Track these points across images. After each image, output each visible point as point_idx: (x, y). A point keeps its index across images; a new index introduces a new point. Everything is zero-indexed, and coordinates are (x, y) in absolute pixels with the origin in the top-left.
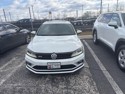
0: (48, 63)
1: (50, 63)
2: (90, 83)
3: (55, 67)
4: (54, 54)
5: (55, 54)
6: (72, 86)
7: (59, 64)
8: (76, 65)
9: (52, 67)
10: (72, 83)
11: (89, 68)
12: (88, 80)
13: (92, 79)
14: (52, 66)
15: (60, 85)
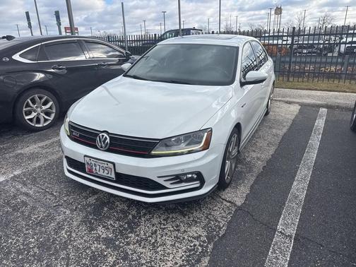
0: (85, 156)
1: (89, 158)
2: (188, 256)
3: (101, 173)
4: (103, 136)
5: (105, 135)
6: (128, 244)
7: (111, 165)
8: (167, 184)
9: (96, 169)
10: (138, 235)
11: (239, 209)
12: (195, 245)
13: (211, 246)
14: (94, 168)
15: (104, 227)
